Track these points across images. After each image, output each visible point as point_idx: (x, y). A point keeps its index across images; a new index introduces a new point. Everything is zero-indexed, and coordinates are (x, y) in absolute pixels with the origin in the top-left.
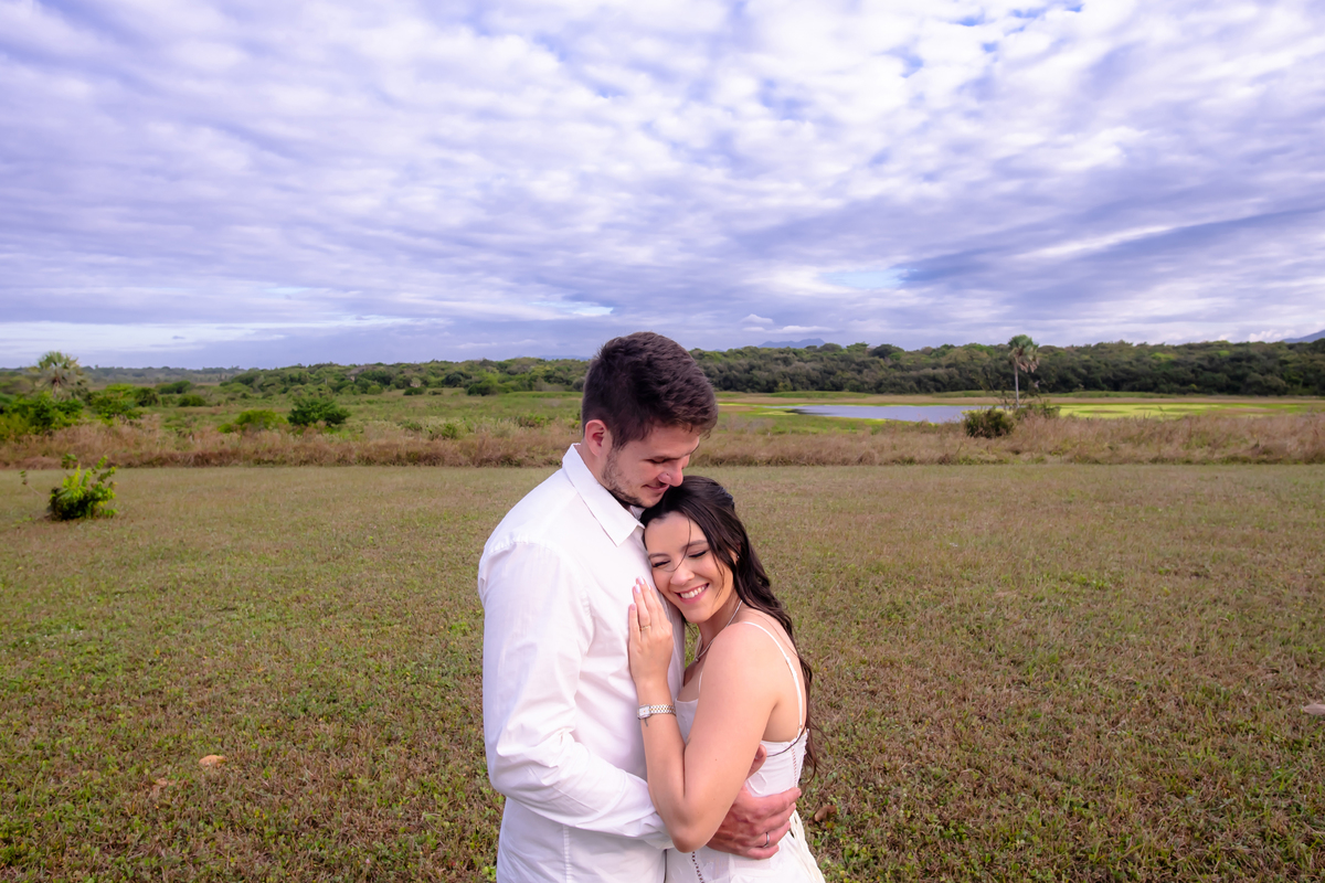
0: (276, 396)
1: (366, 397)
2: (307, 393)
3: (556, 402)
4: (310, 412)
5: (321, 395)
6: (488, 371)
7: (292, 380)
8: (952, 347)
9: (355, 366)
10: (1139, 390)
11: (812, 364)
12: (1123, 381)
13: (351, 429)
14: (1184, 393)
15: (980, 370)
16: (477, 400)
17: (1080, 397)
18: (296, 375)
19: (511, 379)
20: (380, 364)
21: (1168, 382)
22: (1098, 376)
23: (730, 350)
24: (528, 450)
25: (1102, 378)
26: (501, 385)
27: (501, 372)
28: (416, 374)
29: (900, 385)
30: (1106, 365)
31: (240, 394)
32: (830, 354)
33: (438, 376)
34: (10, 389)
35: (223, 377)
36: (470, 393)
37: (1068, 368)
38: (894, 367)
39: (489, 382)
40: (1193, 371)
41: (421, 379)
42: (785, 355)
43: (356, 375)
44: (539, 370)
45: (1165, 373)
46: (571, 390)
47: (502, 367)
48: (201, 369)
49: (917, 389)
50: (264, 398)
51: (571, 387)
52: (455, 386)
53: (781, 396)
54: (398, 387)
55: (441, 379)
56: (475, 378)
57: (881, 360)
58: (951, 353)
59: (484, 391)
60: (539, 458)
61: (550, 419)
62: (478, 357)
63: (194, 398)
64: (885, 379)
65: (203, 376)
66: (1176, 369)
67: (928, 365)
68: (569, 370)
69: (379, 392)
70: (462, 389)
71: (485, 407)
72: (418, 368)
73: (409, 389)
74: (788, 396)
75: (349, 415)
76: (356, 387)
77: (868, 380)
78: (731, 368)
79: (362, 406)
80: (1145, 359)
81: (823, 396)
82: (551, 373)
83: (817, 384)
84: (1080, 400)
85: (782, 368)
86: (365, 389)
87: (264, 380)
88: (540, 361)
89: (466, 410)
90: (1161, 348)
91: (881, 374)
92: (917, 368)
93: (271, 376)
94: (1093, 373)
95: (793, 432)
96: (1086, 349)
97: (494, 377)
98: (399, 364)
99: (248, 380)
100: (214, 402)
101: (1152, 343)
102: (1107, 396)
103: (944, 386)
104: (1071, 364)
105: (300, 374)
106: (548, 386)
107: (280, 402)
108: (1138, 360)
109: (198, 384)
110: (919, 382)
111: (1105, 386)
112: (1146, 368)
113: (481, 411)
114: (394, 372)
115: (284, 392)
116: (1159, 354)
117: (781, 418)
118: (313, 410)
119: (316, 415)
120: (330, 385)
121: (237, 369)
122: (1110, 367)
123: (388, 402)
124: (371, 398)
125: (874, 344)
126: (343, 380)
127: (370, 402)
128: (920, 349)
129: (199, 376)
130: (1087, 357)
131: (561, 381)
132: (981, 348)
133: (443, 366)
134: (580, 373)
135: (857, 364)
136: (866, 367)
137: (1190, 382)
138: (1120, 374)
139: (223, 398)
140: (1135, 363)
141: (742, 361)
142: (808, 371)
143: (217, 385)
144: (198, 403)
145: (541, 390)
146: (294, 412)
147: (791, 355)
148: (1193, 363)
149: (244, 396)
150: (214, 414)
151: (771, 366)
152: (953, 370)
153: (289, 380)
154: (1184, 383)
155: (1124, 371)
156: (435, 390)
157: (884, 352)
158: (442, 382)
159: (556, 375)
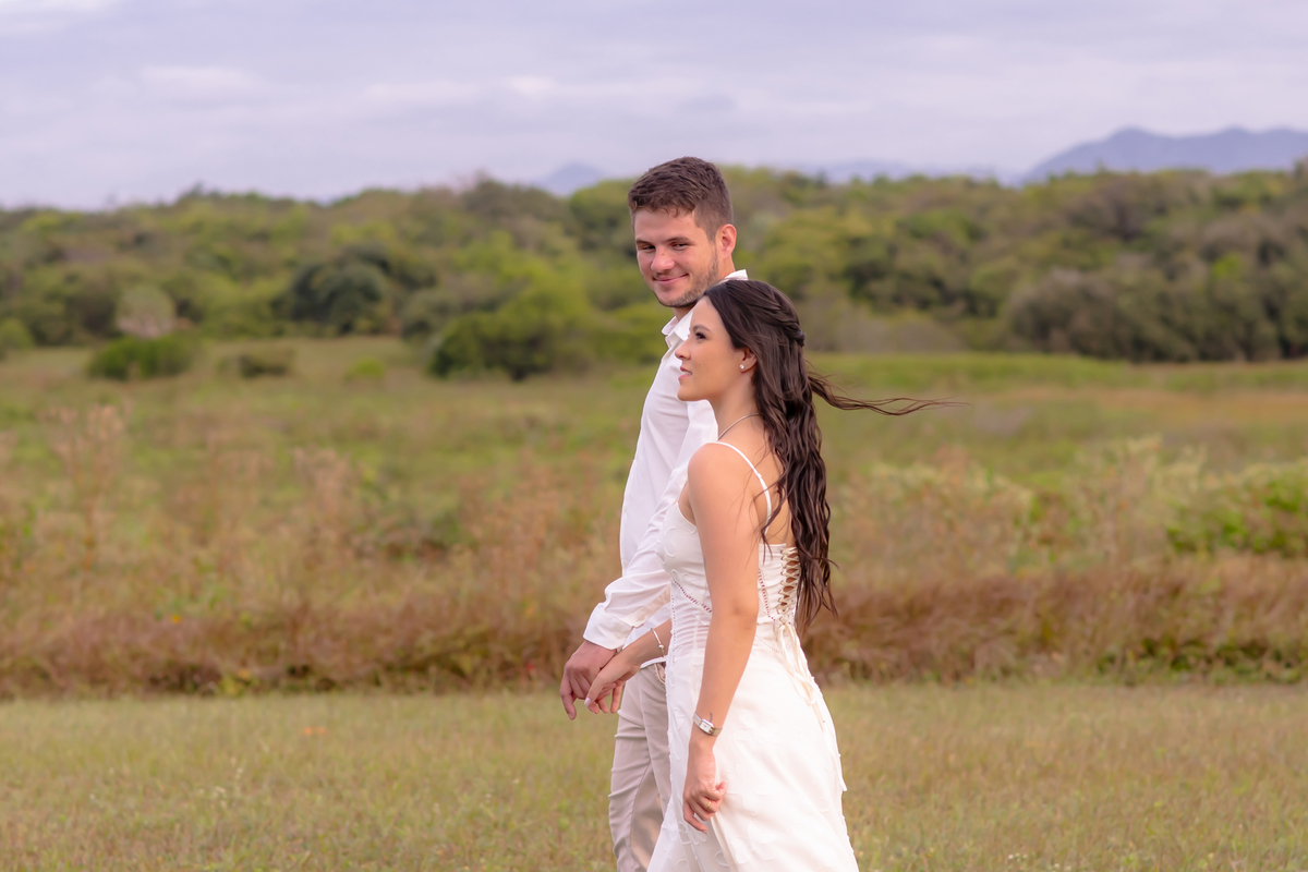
6: (519, 242)
27: (588, 246)
28: (128, 264)
33: (248, 273)
36: (444, 365)
39: (544, 302)
41: (164, 292)
46: (996, 346)
51: (995, 327)
52: (346, 329)
54: (42, 337)
55: (266, 287)
56: (475, 284)
70: (389, 346)
73: (108, 348)
82: (875, 253)
131: (936, 294)
134: (1037, 248)
156: (262, 349)
158: (276, 304)
159: (904, 261)
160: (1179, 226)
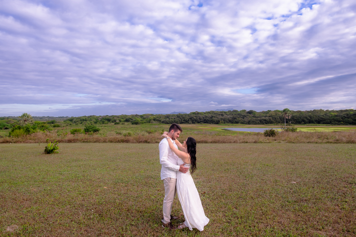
0: (79, 125)
1: (104, 125)
2: (88, 124)
3: (157, 126)
4: (89, 129)
5: (92, 124)
6: (137, 117)
7: (83, 120)
8: (271, 111)
9: (100, 116)
10: (326, 124)
11: (230, 116)
12: (321, 121)
13: (100, 134)
14: (339, 124)
15: (279, 117)
16: (135, 126)
17: (308, 125)
18: (84, 119)
19: (144, 120)
20: (107, 116)
21: (334, 121)
22: (313, 119)
23: (206, 112)
24: (151, 139)
25: (314, 120)
26: (141, 122)
27: (141, 118)
28: (117, 118)
29: (255, 122)
30: (316, 116)
31: (69, 124)
32: (235, 113)
34: (8, 123)
35: (64, 119)
36: (132, 124)
37: (305, 117)
38: (254, 117)
39: (138, 121)
40: (342, 118)
41: (119, 120)
42: (222, 113)
43: (101, 119)
44: (152, 117)
45: (333, 119)
46: (161, 123)
47: (141, 116)
48: (58, 117)
49: (260, 123)
50: (76, 125)
52: (128, 122)
53: (221, 125)
54: (113, 122)
55: (124, 120)
56: (134, 120)
57: (250, 115)
58: (270, 113)
59: (136, 123)
60: (154, 141)
61: (155, 131)
62: (135, 114)
63: (57, 125)
64: (251, 120)
65: (58, 119)
66: (337, 117)
67: (263, 116)
68: (160, 117)
69: (107, 123)
70: (130, 123)
71: (137, 128)
72: (118, 117)
73: (115, 123)
74: (223, 125)
75: (100, 130)
76: (101, 122)
77: (246, 120)
78: (206, 117)
79: (103, 127)
80: (328, 115)
81: (233, 125)
83: (231, 121)
84: (308, 126)
85: (221, 117)
86: (103, 123)
87: (75, 120)
88: (152, 115)
89: (132, 129)
90: (333, 111)
91: (250, 119)
92: (260, 117)
93: (78, 119)
94: (312, 119)
95: (223, 135)
96: (310, 112)
97: (139, 119)
98: (113, 116)
99: (71, 120)
100: (62, 126)
101: (330, 110)
102: (316, 125)
103: (268, 122)
104: (305, 116)
105: (86, 118)
106: (154, 122)
107: (80, 126)
108: (325, 115)
109: (58, 121)
110: (261, 121)
111: (315, 122)
112: (328, 117)
113: (136, 129)
114: (111, 118)
115: (81, 123)
116: (332, 113)
117: (220, 131)
118: (90, 128)
119: (91, 130)
120: (94, 121)
121: (67, 117)
122: (317, 117)
123: (110, 126)
124: (105, 125)
125: (248, 110)
126: (97, 120)
127: (105, 126)
128: (261, 111)
129: (57, 119)
130: (310, 114)
131: (158, 120)
132: (279, 111)
133: (125, 116)
134: (163, 118)
135: (243, 116)
136: (245, 117)
137: (341, 121)
138: (320, 119)
139: (65, 125)
140: (324, 116)
141: (209, 115)
142: (228, 118)
143: (63, 121)
144: (58, 126)
145: (152, 123)
146: (85, 129)
147: (224, 113)
148: (342, 116)
149: (70, 124)
150: (63, 129)
151: (218, 116)
152: (271, 118)
153: (82, 120)
154: (339, 121)
155: (321, 118)
156: (123, 123)
157: (250, 112)
158: (125, 121)
159: (157, 119)
160: (170, 117)
